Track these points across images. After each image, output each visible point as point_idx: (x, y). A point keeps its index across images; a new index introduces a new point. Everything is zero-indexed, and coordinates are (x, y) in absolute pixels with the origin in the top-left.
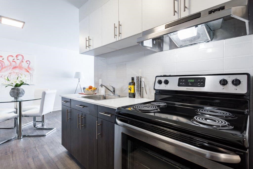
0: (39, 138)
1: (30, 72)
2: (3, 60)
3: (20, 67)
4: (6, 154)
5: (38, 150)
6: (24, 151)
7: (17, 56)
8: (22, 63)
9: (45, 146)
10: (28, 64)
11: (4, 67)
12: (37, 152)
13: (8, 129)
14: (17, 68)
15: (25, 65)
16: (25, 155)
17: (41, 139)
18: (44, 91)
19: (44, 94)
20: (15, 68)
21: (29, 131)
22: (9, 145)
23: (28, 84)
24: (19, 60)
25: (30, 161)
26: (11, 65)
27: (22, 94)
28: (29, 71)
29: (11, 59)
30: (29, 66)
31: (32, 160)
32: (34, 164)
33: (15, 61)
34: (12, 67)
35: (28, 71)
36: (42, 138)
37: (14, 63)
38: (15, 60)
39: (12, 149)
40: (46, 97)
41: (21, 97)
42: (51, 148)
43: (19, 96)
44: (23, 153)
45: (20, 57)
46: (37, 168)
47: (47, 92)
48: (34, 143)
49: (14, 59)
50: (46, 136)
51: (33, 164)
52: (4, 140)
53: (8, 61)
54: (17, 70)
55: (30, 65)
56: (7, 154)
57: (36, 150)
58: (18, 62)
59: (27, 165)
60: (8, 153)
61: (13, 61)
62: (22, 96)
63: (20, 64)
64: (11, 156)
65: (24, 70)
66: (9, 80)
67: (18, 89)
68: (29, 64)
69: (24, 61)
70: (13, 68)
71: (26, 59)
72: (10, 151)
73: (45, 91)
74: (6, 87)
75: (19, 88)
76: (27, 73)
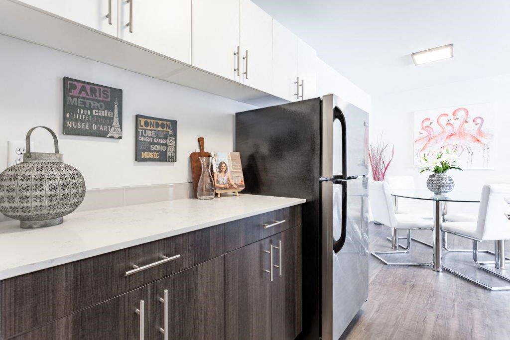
0: (473, 288)
1: (482, 142)
2: (430, 126)
3: (461, 134)
4: (404, 284)
5: (456, 308)
6: (431, 295)
7: (454, 114)
8: (466, 125)
9: (475, 310)
10: (478, 126)
11: (432, 137)
12: (452, 311)
13: (428, 247)
14: (454, 136)
15: (471, 128)
16: (429, 302)
17: (476, 292)
18: (487, 184)
19: (487, 191)
20: (451, 136)
21: (461, 266)
22: (415, 273)
23: (459, 168)
24: (459, 120)
25: (431, 317)
26: (443, 132)
27: (447, 186)
28: (479, 138)
29: (443, 120)
30: (479, 129)
31: (434, 318)
32: (434, 326)
33: (450, 124)
34: (447, 135)
35: (478, 141)
36: (480, 291)
37: (449, 127)
38: (452, 121)
39: (416, 280)
40: (491, 197)
41: (446, 192)
42: (488, 322)
43: (442, 190)
44: (428, 296)
45: (461, 115)
46: (434, 336)
47: (492, 187)
48: (457, 292)
49: (449, 120)
50: (492, 292)
51: (432, 326)
52: (412, 262)
53: (440, 125)
54: (455, 141)
55: (483, 126)
56: (406, 285)
57: (454, 306)
58: (457, 124)
59: (423, 319)
60: (408, 283)
61: (447, 124)
62: (448, 190)
63: (461, 129)
64: (408, 290)
65: (469, 138)
66: (426, 160)
67: (439, 177)
68: (481, 125)
69: (470, 120)
70: (448, 137)
71: (473, 115)
72: (412, 283)
73: (490, 184)
74: (422, 171)
75: (442, 174)
76: (477, 144)
